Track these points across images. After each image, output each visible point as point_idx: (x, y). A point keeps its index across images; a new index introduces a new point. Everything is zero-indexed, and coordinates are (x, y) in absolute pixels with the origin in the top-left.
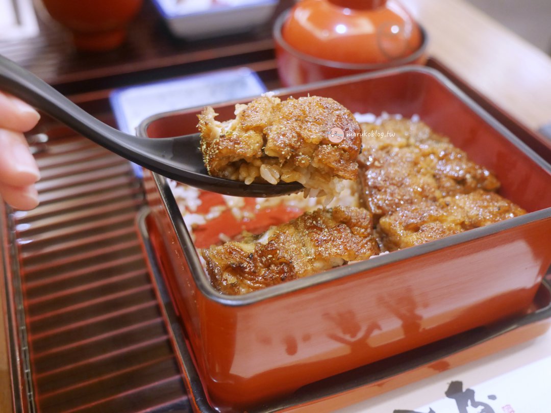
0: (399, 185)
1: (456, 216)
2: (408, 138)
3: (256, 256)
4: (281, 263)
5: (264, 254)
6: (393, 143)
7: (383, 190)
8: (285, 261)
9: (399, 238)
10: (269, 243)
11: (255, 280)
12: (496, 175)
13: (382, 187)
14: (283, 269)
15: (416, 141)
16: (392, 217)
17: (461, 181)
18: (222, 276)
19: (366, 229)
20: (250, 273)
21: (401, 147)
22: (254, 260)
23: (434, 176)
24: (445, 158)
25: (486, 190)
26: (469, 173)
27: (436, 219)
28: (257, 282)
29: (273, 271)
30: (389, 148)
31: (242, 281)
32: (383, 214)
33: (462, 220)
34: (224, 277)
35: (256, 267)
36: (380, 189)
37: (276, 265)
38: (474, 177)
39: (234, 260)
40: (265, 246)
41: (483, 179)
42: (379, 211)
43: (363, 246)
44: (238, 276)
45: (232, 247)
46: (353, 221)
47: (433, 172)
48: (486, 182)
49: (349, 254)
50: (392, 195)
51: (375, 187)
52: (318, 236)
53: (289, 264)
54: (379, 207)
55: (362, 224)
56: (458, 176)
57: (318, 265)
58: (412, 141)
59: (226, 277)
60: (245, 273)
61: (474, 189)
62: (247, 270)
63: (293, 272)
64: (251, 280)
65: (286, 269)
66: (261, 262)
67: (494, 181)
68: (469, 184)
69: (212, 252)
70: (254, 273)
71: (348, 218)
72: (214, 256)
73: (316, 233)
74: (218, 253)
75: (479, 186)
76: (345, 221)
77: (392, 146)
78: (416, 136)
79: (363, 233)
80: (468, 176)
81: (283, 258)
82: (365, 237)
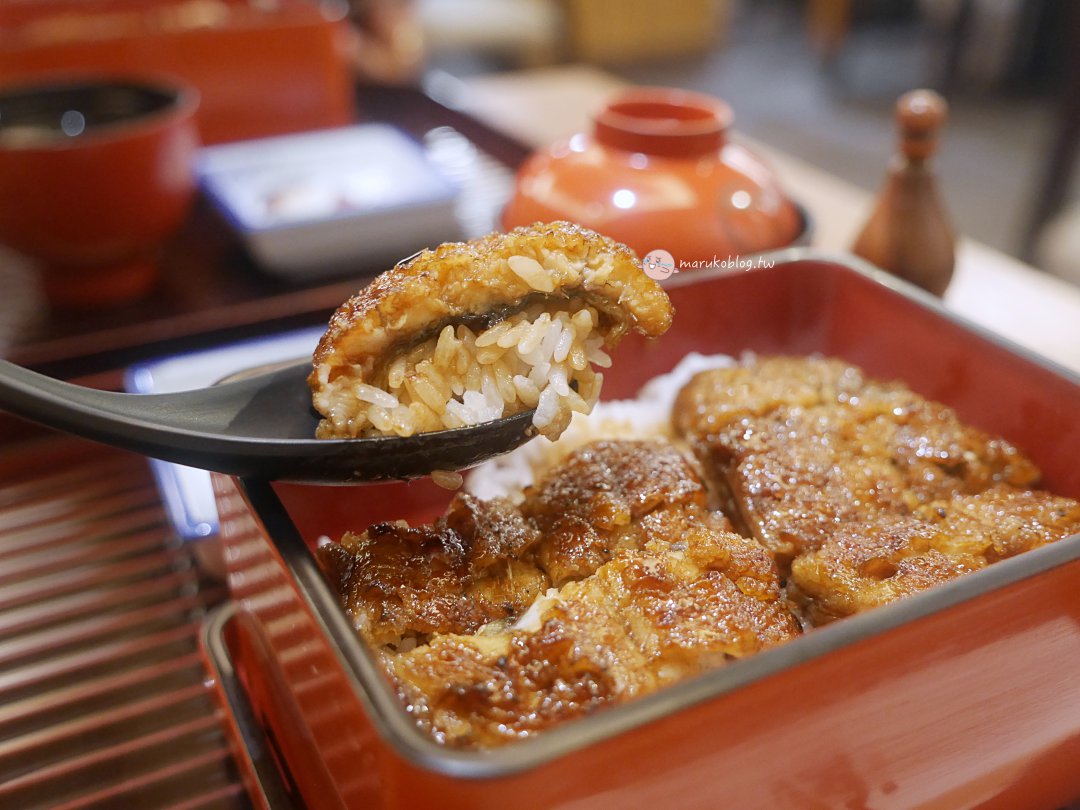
0: (820, 482)
1: (971, 536)
2: (819, 388)
3: (513, 663)
4: (580, 675)
5: (534, 653)
6: (790, 397)
7: (787, 497)
8: (590, 667)
9: (850, 596)
10: (544, 628)
11: (517, 720)
12: (1029, 451)
13: (782, 492)
14: (586, 688)
15: (837, 393)
16: (823, 553)
17: (954, 469)
18: (432, 721)
19: (769, 583)
20: (505, 705)
21: (807, 406)
22: (512, 672)
23: (894, 462)
24: (910, 421)
25: (1014, 485)
26: (970, 449)
27: (926, 547)
28: (524, 727)
29: (561, 695)
30: (781, 410)
31: (484, 728)
32: (798, 552)
33: (987, 543)
34: (437, 722)
35: (516, 687)
36: (778, 495)
37: (567, 680)
38: (983, 458)
39: (460, 677)
40: (535, 635)
41: (1000, 462)
42: (788, 547)
43: (770, 622)
44: (474, 715)
45: (453, 644)
46: (737, 562)
47: (889, 451)
48: (1009, 470)
49: (742, 642)
50: (808, 505)
51: (766, 493)
52: (660, 603)
53: (600, 675)
54: (784, 536)
55: (757, 570)
56: (948, 459)
57: (668, 673)
58: (828, 393)
59: (442, 722)
60: (491, 705)
61: (988, 485)
62: (496, 698)
63: (613, 694)
64: (507, 721)
65: (594, 686)
66: (530, 675)
67: (1027, 464)
68: (974, 473)
69: (404, 664)
70: (512, 705)
71: (726, 557)
72: (408, 671)
73: (656, 596)
74: (417, 664)
75: (996, 477)
76: (717, 564)
77: (786, 405)
78: (835, 384)
79: (765, 592)
80: (969, 456)
81: (584, 661)
82: (770, 602)
